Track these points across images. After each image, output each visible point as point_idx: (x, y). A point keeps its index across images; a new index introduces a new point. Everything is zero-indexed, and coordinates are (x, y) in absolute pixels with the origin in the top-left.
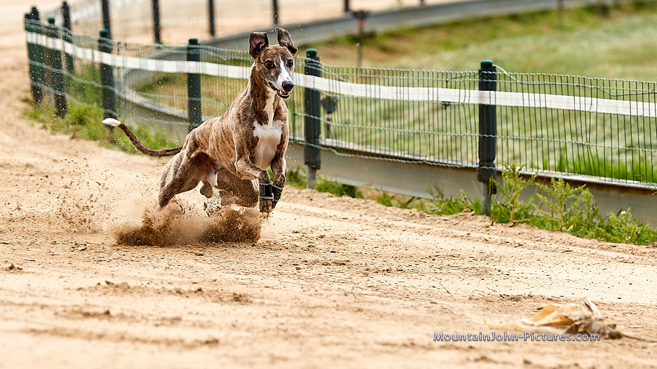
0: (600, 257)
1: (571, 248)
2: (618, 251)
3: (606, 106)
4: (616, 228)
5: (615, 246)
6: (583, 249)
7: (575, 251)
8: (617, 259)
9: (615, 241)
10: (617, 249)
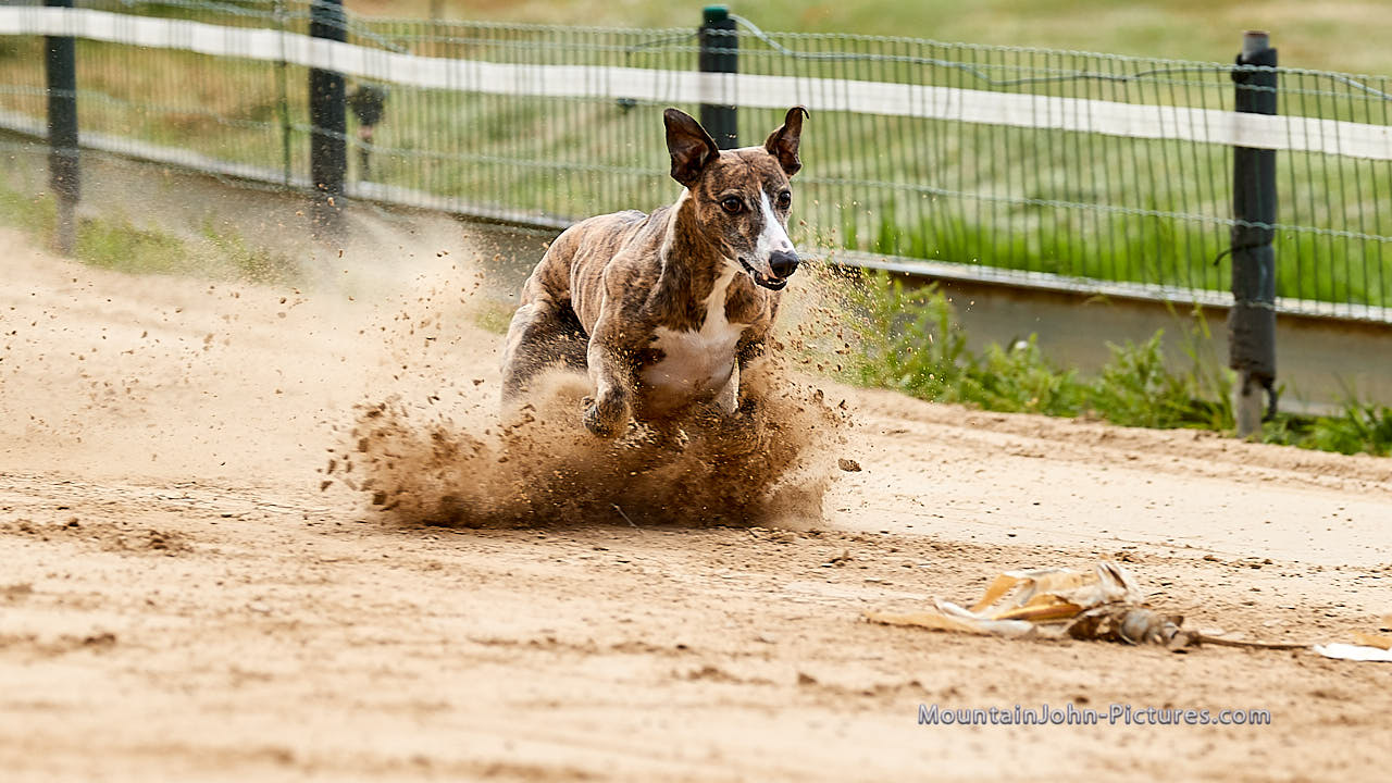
0: (970, 444)
1: (906, 425)
2: (1010, 432)
3: (979, 107)
4: (1004, 379)
5: (1002, 421)
6: (932, 426)
7: (915, 430)
8: (1009, 449)
9: (1003, 409)
10: (1006, 426)
